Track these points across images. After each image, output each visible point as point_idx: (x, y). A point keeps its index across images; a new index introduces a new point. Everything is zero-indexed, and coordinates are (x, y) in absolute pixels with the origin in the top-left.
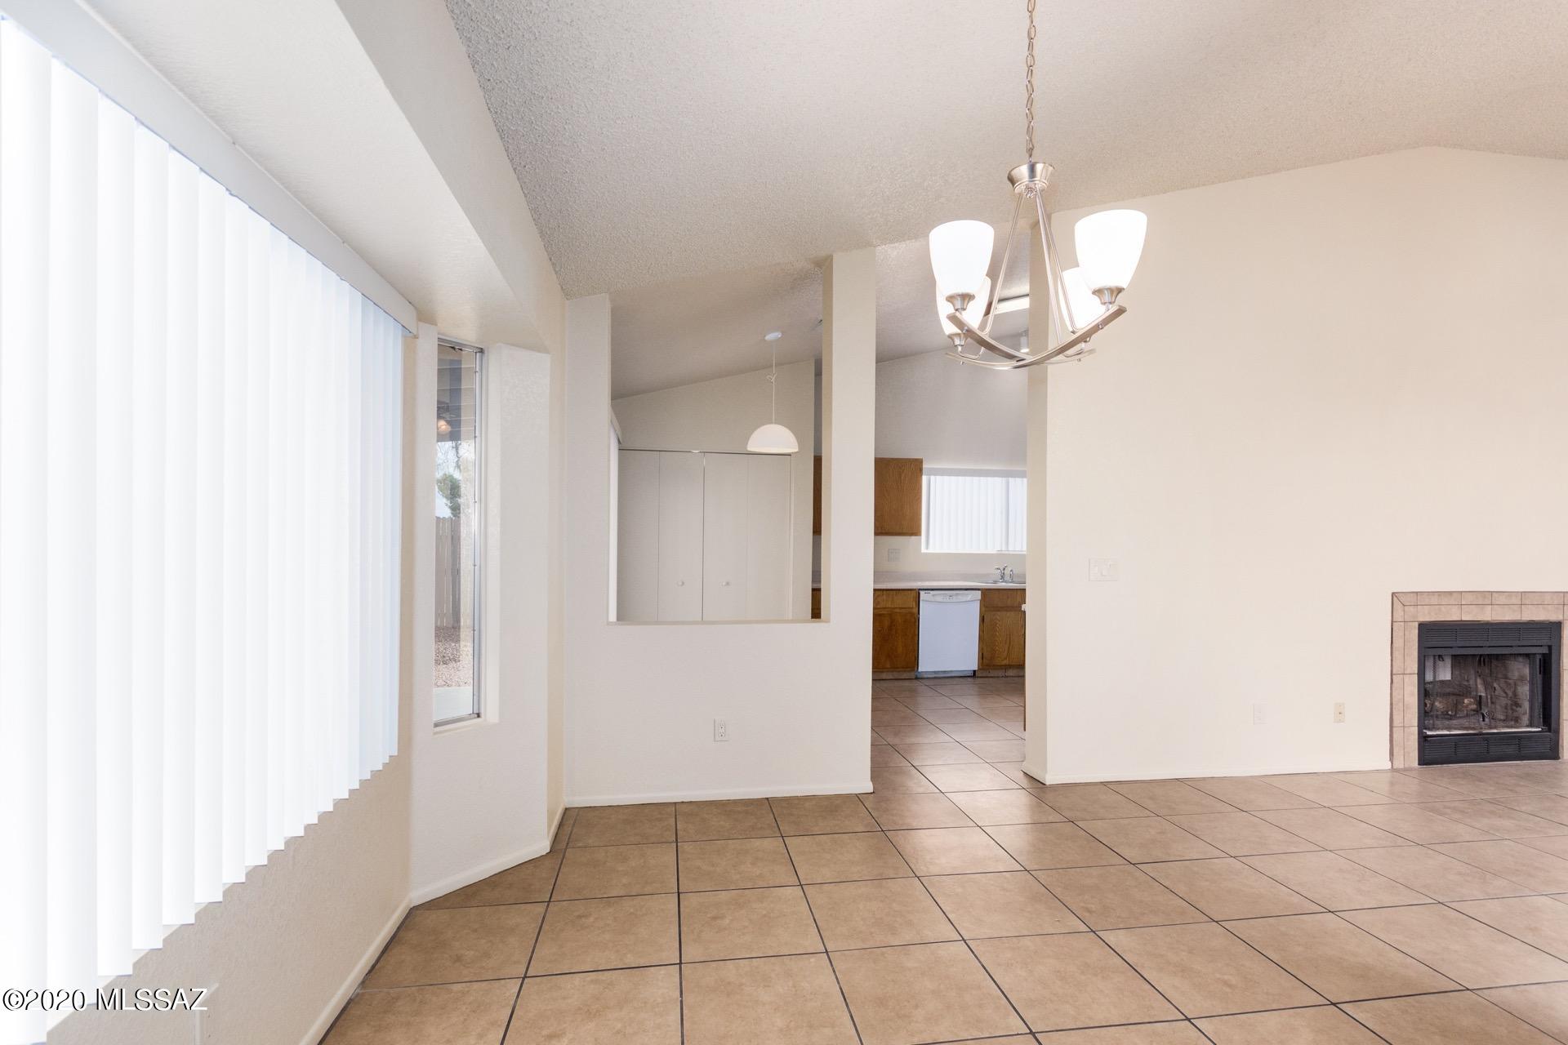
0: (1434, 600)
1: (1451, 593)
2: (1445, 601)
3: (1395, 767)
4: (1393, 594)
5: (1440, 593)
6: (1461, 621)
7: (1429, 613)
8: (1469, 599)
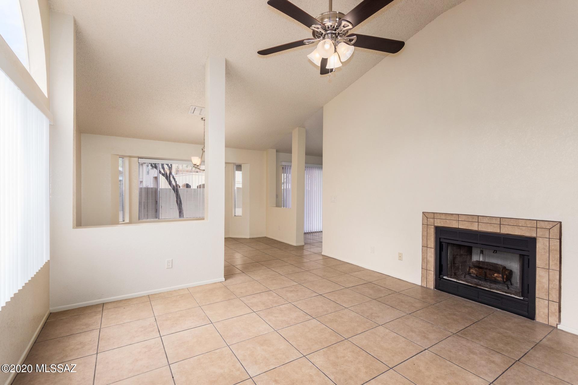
0: (443, 217)
1: (452, 214)
2: (449, 218)
3: (422, 285)
4: (423, 212)
5: (446, 214)
6: (458, 228)
7: (440, 223)
8: (464, 218)
